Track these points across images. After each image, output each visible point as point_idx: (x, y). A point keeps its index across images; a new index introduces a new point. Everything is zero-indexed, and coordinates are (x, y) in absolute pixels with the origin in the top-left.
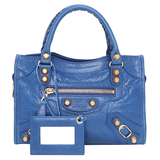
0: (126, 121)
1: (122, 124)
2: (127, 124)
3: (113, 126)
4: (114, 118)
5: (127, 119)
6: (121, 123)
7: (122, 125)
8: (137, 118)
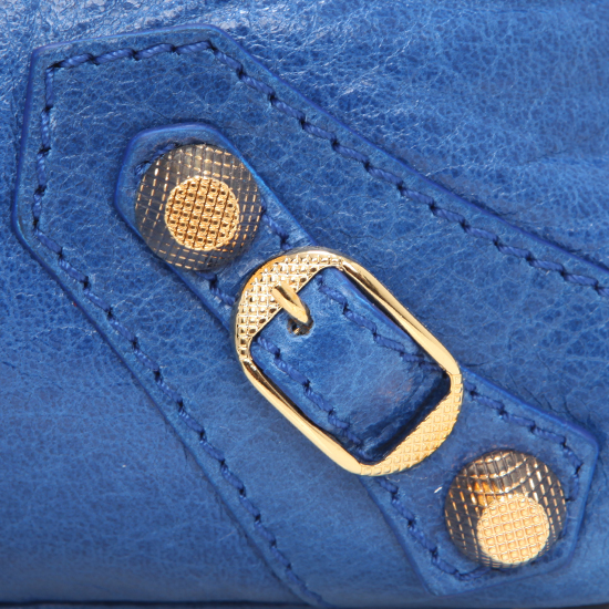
0: (362, 197)
1: (298, 235)
2: (388, 245)
3: (143, 264)
4: (151, 136)
5: (377, 156)
6: (279, 213)
7: (285, 244)
8: (551, 153)
